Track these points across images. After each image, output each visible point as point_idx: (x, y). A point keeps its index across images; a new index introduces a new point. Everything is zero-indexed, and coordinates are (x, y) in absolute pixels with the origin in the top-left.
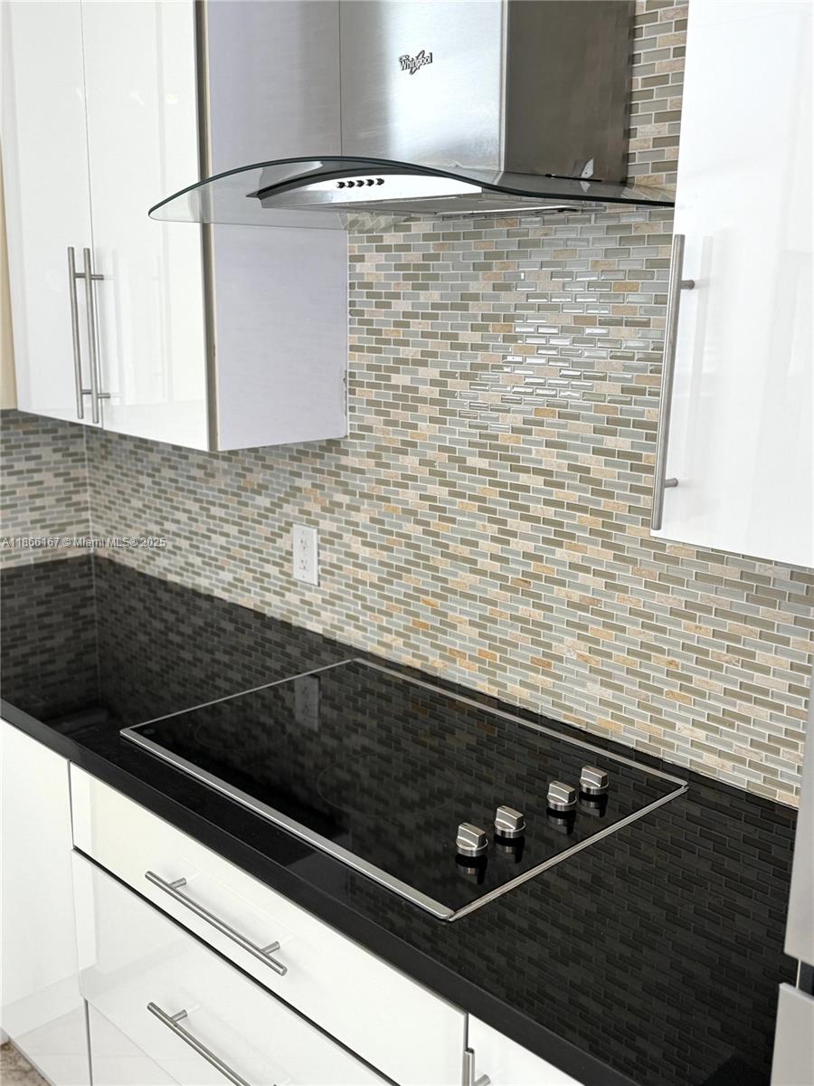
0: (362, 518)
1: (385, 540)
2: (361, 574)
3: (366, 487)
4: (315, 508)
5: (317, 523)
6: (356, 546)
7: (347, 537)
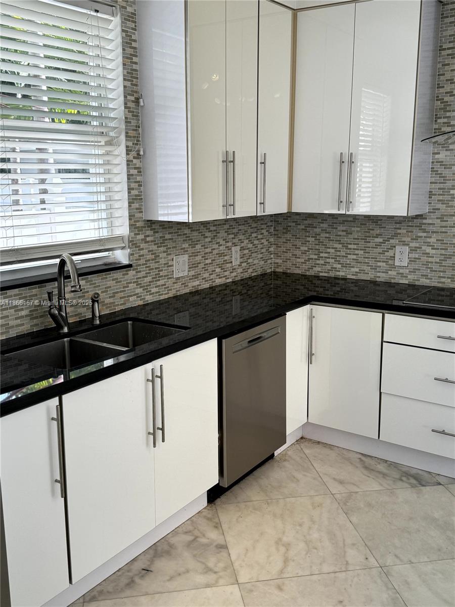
0: (433, 240)
1: (443, 246)
2: (430, 260)
3: (435, 229)
4: (407, 239)
5: (408, 245)
6: (429, 250)
7: (424, 248)
